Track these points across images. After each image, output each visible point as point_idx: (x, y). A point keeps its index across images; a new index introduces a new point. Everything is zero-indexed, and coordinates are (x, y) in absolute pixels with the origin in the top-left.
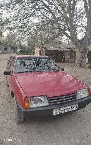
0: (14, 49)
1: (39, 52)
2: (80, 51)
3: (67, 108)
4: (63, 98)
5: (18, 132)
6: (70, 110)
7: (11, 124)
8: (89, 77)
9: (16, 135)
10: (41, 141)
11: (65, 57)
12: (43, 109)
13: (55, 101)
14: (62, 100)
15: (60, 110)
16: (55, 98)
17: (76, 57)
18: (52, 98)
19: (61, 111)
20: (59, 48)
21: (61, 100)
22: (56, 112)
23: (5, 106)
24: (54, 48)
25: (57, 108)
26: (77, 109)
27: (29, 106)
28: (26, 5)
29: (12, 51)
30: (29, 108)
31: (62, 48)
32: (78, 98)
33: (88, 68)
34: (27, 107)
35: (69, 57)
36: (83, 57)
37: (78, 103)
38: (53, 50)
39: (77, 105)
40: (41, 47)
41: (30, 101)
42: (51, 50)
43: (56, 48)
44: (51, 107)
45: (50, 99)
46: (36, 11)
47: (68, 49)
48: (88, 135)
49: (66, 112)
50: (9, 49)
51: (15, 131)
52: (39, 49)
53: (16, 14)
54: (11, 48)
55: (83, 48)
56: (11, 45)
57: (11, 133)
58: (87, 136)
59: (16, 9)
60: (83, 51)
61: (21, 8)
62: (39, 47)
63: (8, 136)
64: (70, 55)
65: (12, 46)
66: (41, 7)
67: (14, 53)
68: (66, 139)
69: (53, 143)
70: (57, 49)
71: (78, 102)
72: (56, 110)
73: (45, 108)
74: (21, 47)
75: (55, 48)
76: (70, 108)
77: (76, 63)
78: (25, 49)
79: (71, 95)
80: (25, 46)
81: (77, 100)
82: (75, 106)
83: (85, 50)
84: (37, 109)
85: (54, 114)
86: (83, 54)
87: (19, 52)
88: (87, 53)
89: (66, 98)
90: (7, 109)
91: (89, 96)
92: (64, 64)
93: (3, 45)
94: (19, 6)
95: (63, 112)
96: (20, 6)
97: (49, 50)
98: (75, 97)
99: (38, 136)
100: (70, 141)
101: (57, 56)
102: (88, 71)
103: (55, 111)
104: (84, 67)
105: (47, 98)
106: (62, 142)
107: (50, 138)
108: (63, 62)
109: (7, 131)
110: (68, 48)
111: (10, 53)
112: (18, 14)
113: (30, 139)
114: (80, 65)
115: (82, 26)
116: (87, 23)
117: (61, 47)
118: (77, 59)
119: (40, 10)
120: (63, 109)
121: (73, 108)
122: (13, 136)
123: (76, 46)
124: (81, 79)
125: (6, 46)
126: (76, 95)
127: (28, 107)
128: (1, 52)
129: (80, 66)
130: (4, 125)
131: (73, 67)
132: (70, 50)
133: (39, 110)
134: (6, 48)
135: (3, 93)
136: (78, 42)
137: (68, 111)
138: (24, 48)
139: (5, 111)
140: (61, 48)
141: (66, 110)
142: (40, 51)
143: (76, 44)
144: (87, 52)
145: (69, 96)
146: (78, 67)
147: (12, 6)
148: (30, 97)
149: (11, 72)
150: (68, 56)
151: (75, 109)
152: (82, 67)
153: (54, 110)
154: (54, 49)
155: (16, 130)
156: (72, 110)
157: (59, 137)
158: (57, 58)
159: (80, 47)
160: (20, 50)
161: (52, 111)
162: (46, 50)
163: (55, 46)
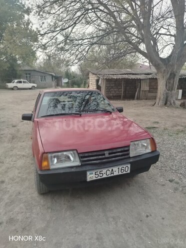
0: (57, 79)
1: (95, 83)
2: (163, 77)
3: (110, 169)
4: (104, 155)
5: (39, 208)
6: (116, 174)
7: (29, 196)
8: (178, 123)
9: (34, 211)
10: (71, 221)
11: (141, 89)
12: (71, 171)
13: (92, 158)
14: (104, 157)
15: (98, 173)
16: (90, 154)
17: (157, 89)
18: (86, 155)
19: (101, 175)
20: (130, 74)
21: (100, 157)
22: (91, 176)
23: (26, 170)
24: (121, 74)
25: (93, 170)
26: (129, 172)
27: (48, 165)
28: (69, 6)
29: (54, 83)
30: (49, 170)
31: (135, 74)
32: (131, 155)
33: (179, 106)
34: (46, 168)
35: (147, 88)
36: (170, 88)
37: (130, 163)
38: (118, 78)
39: (129, 166)
40: (99, 74)
41: (51, 159)
42: (115, 78)
43: (125, 74)
44: (84, 169)
45: (82, 156)
46: (85, 14)
47: (146, 76)
48: (149, 215)
49: (110, 176)
50: (49, 80)
51: (35, 206)
52: (96, 78)
53: (54, 21)
54: (52, 78)
55: (169, 73)
56: (52, 74)
57: (28, 208)
58: (147, 216)
59: (54, 13)
60: (169, 79)
61: (61, 10)
62: (96, 74)
63: (22, 212)
64: (150, 86)
65: (54, 75)
66: (96, 6)
67: (57, 86)
68: (111, 219)
69: (88, 225)
70: (126, 76)
71: (131, 161)
72: (92, 173)
73: (73, 170)
74: (68, 75)
75: (123, 74)
76: (117, 171)
77: (158, 100)
78: (76, 79)
79: (120, 150)
80: (76, 74)
81: (130, 157)
82: (125, 167)
83: (173, 75)
84: (62, 171)
85: (88, 180)
86: (169, 83)
87: (65, 85)
88: (178, 81)
89: (109, 154)
90: (29, 173)
91: (152, 152)
92: (139, 101)
93: (39, 74)
94: (59, 8)
95: (105, 176)
96: (61, 6)
97: (112, 79)
98: (126, 153)
99: (68, 213)
100: (116, 223)
101: (128, 88)
102: (179, 112)
103: (90, 174)
104: (173, 107)
105: (78, 154)
106: (103, 224)
107: (86, 217)
108: (138, 99)
109: (22, 205)
110: (145, 74)
111: (50, 87)
112: (57, 21)
113: (54, 218)
114: (164, 102)
115: (168, 33)
116: (176, 28)
117: (133, 72)
118: (159, 92)
119: (94, 12)
120: (104, 171)
121: (123, 171)
122: (29, 212)
123: (157, 69)
124: (163, 126)
125: (43, 75)
126: (128, 150)
127: (48, 168)
128: (36, 86)
129: (166, 104)
130: (19, 196)
131: (153, 105)
132: (150, 76)
133: (63, 173)
134: (43, 78)
135: (27, 150)
136: (160, 62)
137: (112, 175)
138: (74, 77)
139: (25, 176)
140: (133, 74)
141: (108, 173)
142: (97, 81)
143: (157, 66)
144: (177, 79)
145: (114, 151)
146: (161, 107)
147: (47, 9)
148: (50, 153)
149: (33, 116)
150: (145, 87)
151: (125, 172)
152: (168, 107)
153: (88, 173)
154: (121, 76)
155: (37, 204)
156: (120, 173)
157: (101, 216)
158: (127, 92)
159: (165, 70)
160: (66, 80)
161: (84, 174)
162: (106, 79)
163: (123, 71)
